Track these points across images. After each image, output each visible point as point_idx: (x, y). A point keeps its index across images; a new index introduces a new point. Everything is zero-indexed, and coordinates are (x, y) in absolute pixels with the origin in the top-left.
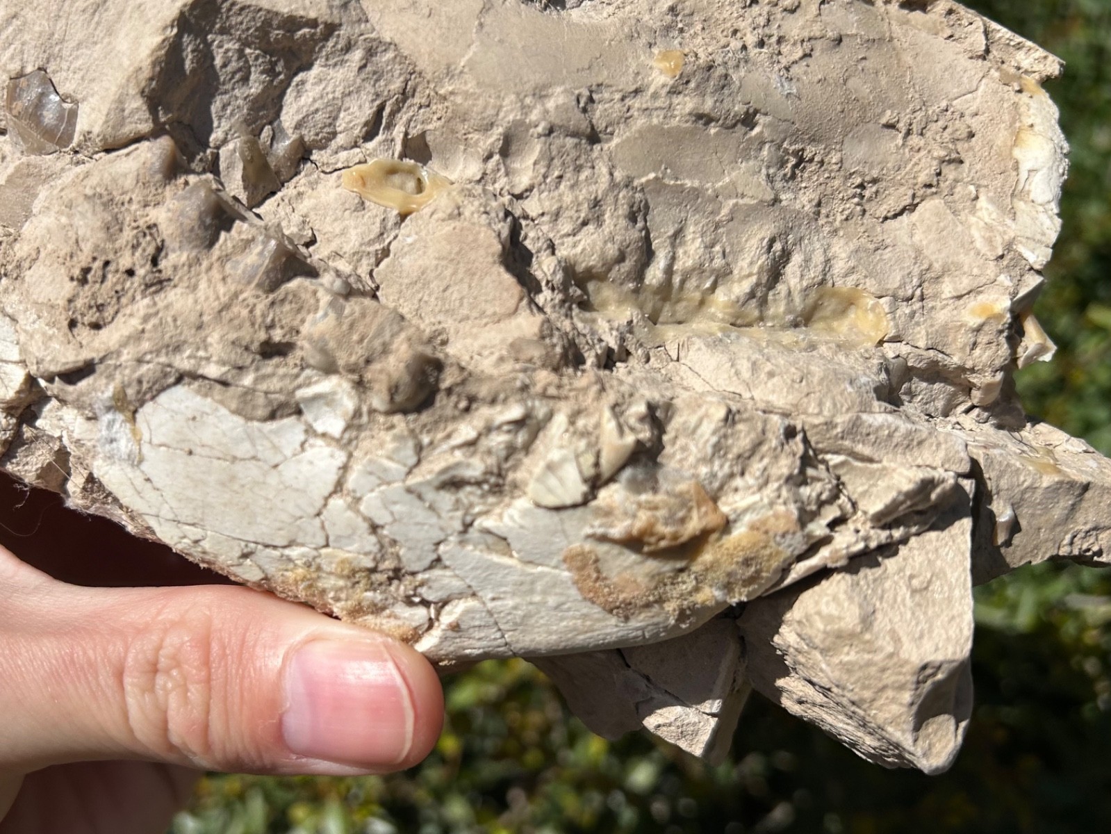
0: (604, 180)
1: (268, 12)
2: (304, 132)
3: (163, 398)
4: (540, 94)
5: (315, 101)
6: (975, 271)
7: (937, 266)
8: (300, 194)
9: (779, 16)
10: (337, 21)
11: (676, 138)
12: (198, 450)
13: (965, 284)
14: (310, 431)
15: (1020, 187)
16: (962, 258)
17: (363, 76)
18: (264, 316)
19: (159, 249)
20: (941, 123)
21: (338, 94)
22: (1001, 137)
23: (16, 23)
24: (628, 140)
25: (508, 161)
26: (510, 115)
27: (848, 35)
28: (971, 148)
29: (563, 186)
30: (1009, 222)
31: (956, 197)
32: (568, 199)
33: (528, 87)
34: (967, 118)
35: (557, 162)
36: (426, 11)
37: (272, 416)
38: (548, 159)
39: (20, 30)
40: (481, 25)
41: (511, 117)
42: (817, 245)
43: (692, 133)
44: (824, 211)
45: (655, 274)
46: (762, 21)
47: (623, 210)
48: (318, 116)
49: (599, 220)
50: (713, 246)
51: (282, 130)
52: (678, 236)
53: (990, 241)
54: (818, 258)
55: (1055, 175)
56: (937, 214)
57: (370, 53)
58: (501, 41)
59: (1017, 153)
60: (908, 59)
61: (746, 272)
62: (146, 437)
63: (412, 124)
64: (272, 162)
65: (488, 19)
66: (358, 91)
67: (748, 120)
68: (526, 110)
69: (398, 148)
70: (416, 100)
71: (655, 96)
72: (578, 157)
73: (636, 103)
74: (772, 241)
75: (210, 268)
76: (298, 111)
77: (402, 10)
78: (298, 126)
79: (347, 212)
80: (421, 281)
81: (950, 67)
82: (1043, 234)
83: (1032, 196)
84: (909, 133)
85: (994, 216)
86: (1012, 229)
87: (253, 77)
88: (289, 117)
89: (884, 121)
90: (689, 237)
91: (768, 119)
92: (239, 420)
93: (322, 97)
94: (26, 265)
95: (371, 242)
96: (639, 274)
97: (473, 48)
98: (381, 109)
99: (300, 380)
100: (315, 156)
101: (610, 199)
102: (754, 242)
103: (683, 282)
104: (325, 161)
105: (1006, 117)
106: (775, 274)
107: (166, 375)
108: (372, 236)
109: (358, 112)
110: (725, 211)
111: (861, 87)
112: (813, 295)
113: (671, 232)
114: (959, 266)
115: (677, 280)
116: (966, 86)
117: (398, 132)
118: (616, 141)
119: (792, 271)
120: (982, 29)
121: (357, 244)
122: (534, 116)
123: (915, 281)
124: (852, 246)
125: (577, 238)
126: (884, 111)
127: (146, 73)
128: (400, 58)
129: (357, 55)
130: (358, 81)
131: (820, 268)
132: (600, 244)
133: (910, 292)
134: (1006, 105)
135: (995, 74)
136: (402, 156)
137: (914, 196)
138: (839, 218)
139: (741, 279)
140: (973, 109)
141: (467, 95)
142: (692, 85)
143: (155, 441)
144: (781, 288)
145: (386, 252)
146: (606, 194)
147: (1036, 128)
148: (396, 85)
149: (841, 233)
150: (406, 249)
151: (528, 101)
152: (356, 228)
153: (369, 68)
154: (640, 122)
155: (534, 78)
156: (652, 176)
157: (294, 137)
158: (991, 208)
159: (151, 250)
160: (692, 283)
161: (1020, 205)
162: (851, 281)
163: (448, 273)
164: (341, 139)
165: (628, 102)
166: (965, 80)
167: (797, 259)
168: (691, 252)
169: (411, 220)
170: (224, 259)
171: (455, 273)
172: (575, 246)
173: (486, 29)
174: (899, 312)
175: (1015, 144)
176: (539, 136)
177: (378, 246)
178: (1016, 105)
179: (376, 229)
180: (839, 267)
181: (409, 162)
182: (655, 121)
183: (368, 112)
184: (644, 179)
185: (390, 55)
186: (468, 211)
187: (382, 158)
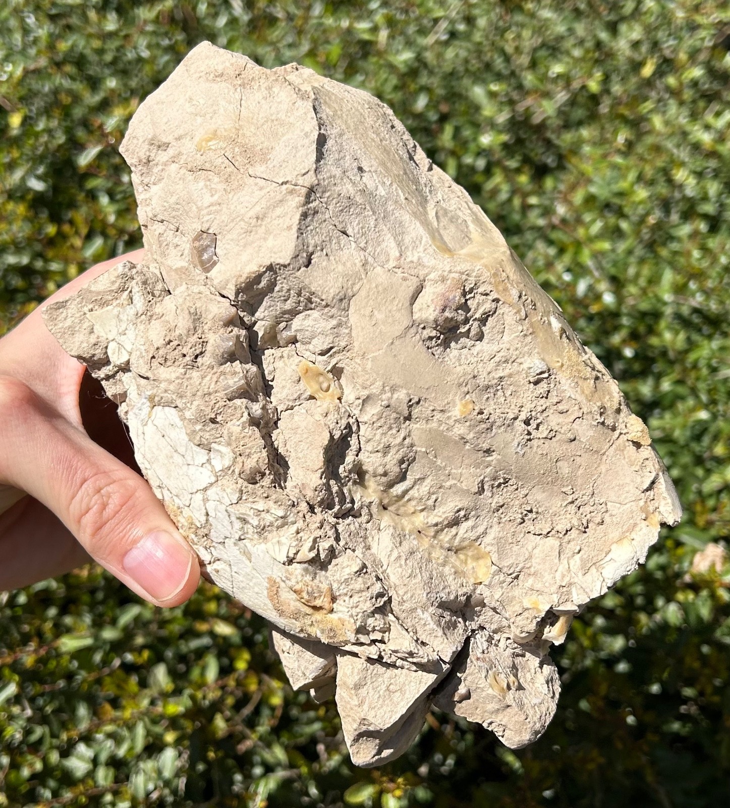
0: (399, 440)
1: (306, 285)
2: (298, 334)
3: (167, 409)
4: (394, 389)
5: (309, 326)
6: (547, 584)
7: (532, 570)
8: (282, 357)
9: (552, 411)
10: (332, 305)
11: (447, 441)
12: (166, 437)
13: (538, 586)
14: (209, 461)
15: (602, 562)
16: (546, 574)
17: (332, 331)
18: (219, 408)
19: (201, 353)
20: (592, 509)
21: (319, 331)
22: (614, 534)
23: (217, 207)
24: (422, 429)
25: (365, 406)
26: (375, 390)
27: (579, 440)
28: (595, 530)
29: (380, 431)
30: (580, 574)
31: (569, 546)
32: (377, 438)
33: (392, 383)
34: (608, 514)
35: (383, 420)
36: (373, 323)
37: (199, 445)
38: (380, 417)
39: (217, 212)
40: (392, 343)
41: (374, 391)
42: (485, 523)
43: (456, 443)
44: (501, 511)
45: (398, 489)
46: (540, 409)
47: (399, 456)
48: (307, 333)
49: (385, 454)
50: (433, 494)
51: (290, 327)
52: (420, 480)
53: (563, 576)
54: (481, 529)
55: (623, 569)
56: (552, 548)
57: (339, 325)
58: (395, 356)
59: (614, 547)
60: (603, 468)
61: (439, 514)
62: (152, 418)
63: (341, 362)
64: (279, 337)
65: (397, 343)
66: (327, 335)
67: (488, 452)
68: (383, 392)
69: (329, 368)
70: (348, 354)
71: (449, 418)
72: (393, 424)
73: (438, 416)
74: (459, 511)
75: (214, 374)
76: (300, 325)
77: (364, 315)
78: (296, 331)
79: (290, 381)
80: (295, 430)
81: (621, 486)
82: (592, 591)
83: (603, 571)
84: (572, 502)
85: (576, 567)
86: (579, 579)
87: (289, 302)
88: (295, 324)
89: (564, 490)
90: (425, 484)
91: (499, 457)
92: (186, 438)
93: (312, 327)
94: (154, 317)
95: (288, 400)
96: (391, 485)
97: (380, 352)
98: (332, 348)
99: (217, 440)
100: (298, 345)
101: (396, 449)
102: (452, 505)
103: (409, 500)
104: (300, 350)
105: (625, 528)
106: (455, 522)
107: (172, 403)
108: (291, 398)
109: (320, 344)
110: (448, 484)
111: (565, 468)
112: (466, 543)
113: (418, 476)
114: (542, 576)
115: (407, 498)
116: (621, 499)
117: (333, 362)
118: (418, 426)
119: (465, 526)
120: (652, 479)
122: (384, 396)
123: (518, 570)
124: (501, 535)
125: (371, 455)
126: (568, 486)
128: (350, 334)
129: (334, 322)
130: (329, 332)
131: (478, 534)
132: (377, 464)
133: (511, 571)
134: (631, 521)
135: (642, 503)
136: (328, 372)
137: (549, 533)
138: (507, 518)
139: (436, 515)
140: (614, 513)
142: (468, 424)
143: (155, 422)
144: (454, 530)
145: (292, 408)
146: (395, 446)
147: (633, 542)
148: (343, 344)
149: (502, 525)
150: (299, 414)
151: (387, 388)
152: (288, 390)
153: (336, 330)
154: (434, 425)
155: (396, 380)
156: (424, 449)
157: (293, 334)
158: (579, 562)
159: (198, 352)
160: (413, 503)
161: (593, 570)
162: (489, 549)
163: (305, 436)
164: (311, 347)
165: (435, 413)
166: (623, 496)
167: (470, 523)
168: (421, 490)
169: (311, 402)
170: (223, 373)
171: (307, 438)
172: (368, 457)
173: (393, 346)
174: (497, 577)
175: (617, 542)
176: (381, 406)
177: (291, 404)
178: (635, 525)
179: (295, 396)
180: (488, 539)
181: (330, 375)
182: (442, 428)
183: (325, 347)
184: (419, 449)
185: (347, 331)
186: (329, 417)
187: (320, 367)
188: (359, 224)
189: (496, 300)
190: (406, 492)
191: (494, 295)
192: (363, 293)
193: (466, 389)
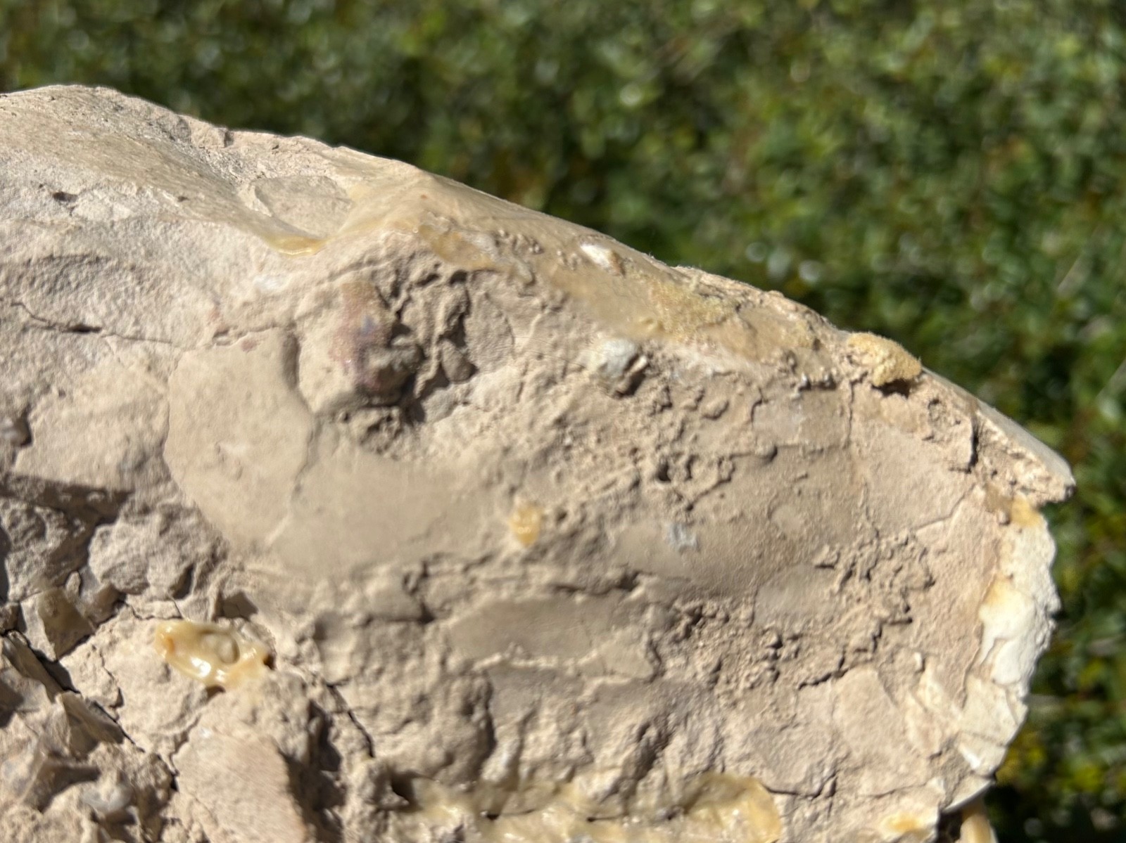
0: (433, 672)
2: (114, 581)
4: (360, 575)
5: (120, 554)
6: (902, 769)
7: (857, 756)
8: (113, 643)
9: (697, 423)
11: (531, 612)
13: (888, 781)
15: (981, 659)
16: (888, 749)
17: (166, 537)
20: (894, 563)
21: (143, 552)
22: (969, 589)
24: (468, 620)
25: (325, 645)
26: (321, 604)
27: (786, 447)
28: (927, 602)
29: (385, 679)
30: (954, 709)
31: (897, 665)
32: (388, 694)
33: (346, 569)
34: (931, 556)
35: (377, 654)
36: (234, 471)
38: (366, 652)
40: (298, 489)
41: (323, 606)
42: (708, 722)
43: (551, 605)
44: (723, 677)
45: (495, 767)
46: (671, 433)
47: (455, 703)
48: (125, 569)
49: (424, 718)
50: (571, 730)
51: (91, 577)
52: (527, 723)
53: (925, 735)
54: (707, 740)
55: (1030, 646)
56: (868, 690)
57: (170, 518)
58: (320, 511)
59: (985, 614)
60: (865, 472)
61: (608, 763)
63: (227, 584)
64: (82, 611)
65: (307, 481)
66: (162, 552)
67: (627, 583)
68: (339, 597)
69: (211, 609)
70: (228, 563)
71: (507, 564)
72: (403, 646)
73: (482, 574)
74: (643, 731)
76: (104, 562)
77: (208, 467)
78: (106, 576)
79: (151, 684)
80: (215, 783)
81: (920, 485)
82: (998, 728)
83: (994, 673)
84: (849, 575)
85: (938, 700)
86: (959, 721)
87: (49, 532)
88: (97, 564)
89: (818, 560)
90: (543, 721)
91: (654, 580)
93: (126, 552)
95: (169, 726)
96: (475, 770)
97: (286, 522)
98: (189, 571)
100: (130, 600)
101: (439, 694)
102: (621, 729)
103: (532, 772)
104: (141, 607)
105: (981, 560)
106: (647, 760)
108: (171, 719)
109: (163, 573)
110: (588, 693)
111: (792, 518)
112: (695, 784)
113: (519, 716)
114: (883, 760)
115: (524, 770)
116: (938, 509)
117: (212, 591)
118: (453, 621)
119: (671, 754)
120: (970, 434)
121: (156, 725)
122: (349, 605)
123: (827, 772)
124: (752, 725)
125: (399, 737)
126: (820, 548)
128: (202, 523)
129: (156, 519)
130: (162, 543)
131: (707, 753)
132: (422, 747)
133: (816, 788)
134: (984, 541)
135: (979, 493)
136: (215, 618)
137: (842, 662)
138: (744, 684)
139: (604, 770)
140: (941, 544)
141: (273, 578)
142: (551, 555)
144: (656, 775)
145: (184, 738)
146: (434, 688)
147: (1017, 580)
148: (204, 549)
149: (741, 705)
150: (203, 743)
151: (344, 586)
152: (157, 704)
153: (172, 532)
154: (485, 598)
155: (353, 557)
156: (496, 658)
157: (102, 586)
158: (937, 687)
160: (543, 773)
161: (976, 685)
162: (745, 768)
163: (239, 785)
164: (152, 591)
165: (474, 572)
166: (938, 502)
167: (678, 742)
168: (543, 740)
169: (214, 705)
171: (244, 789)
172: (395, 745)
173: (304, 494)
174: (797, 815)
175: (984, 600)
176: (355, 628)
177: (177, 731)
178: (996, 544)
179: (176, 710)
180: (733, 749)
181: (224, 623)
182: (504, 595)
183: (173, 575)
184: (487, 662)
185: (192, 520)
186: (264, 716)
187: (194, 620)
189: (459, 278)
190: (514, 763)
191: (447, 271)
192: (178, 423)
193: (504, 486)
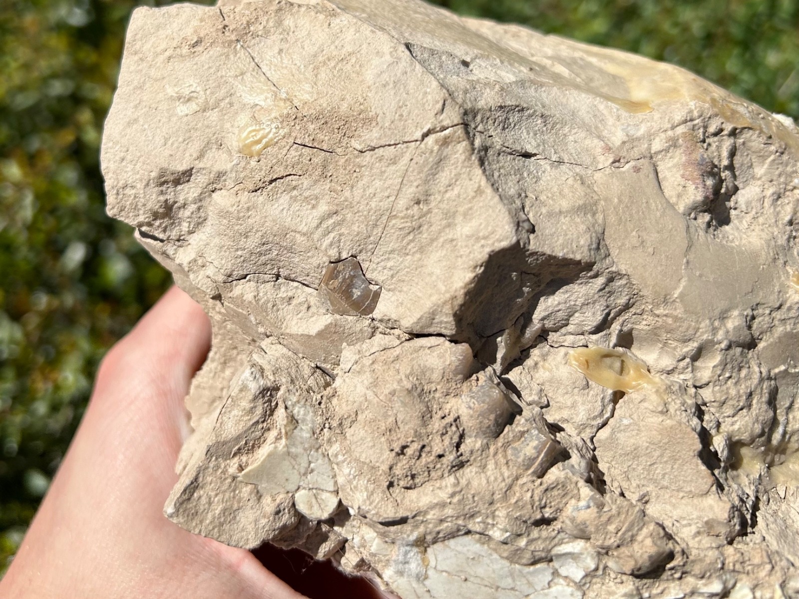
0: (756, 377)
1: (549, 256)
2: (547, 322)
3: (452, 543)
4: (723, 317)
5: (559, 304)
8: (536, 365)
10: (593, 260)
12: (472, 579)
14: (555, 573)
17: (601, 294)
18: (540, 500)
19: (462, 436)
21: (579, 303)
24: (771, 345)
29: (731, 382)
32: (733, 392)
33: (717, 312)
35: (729, 366)
36: (651, 250)
37: (534, 563)
38: (724, 364)
39: (339, 224)
40: (688, 261)
41: (705, 337)
45: (777, 436)
47: (765, 397)
48: (559, 314)
49: (750, 406)
51: (532, 321)
52: (790, 408)
57: (611, 280)
58: (701, 276)
62: (433, 563)
64: (522, 341)
65: (691, 256)
66: (594, 303)
68: (715, 330)
69: (613, 341)
70: (634, 309)
71: (790, 309)
72: (742, 362)
73: (778, 315)
75: (496, 454)
76: (545, 310)
77: (634, 247)
78: (543, 319)
79: (576, 390)
80: (634, 454)
88: (538, 310)
90: (797, 406)
92: (506, 563)
93: (565, 302)
94: (346, 423)
95: (594, 418)
96: (769, 439)
97: (683, 283)
98: (608, 315)
99: (556, 540)
100: (550, 336)
101: (759, 391)
103: (790, 438)
104: (555, 340)
107: (459, 530)
108: (596, 414)
109: (593, 317)
113: (787, 405)
115: (787, 437)
117: (614, 329)
121: (585, 418)
122: (720, 335)
125: (736, 418)
127: (460, 301)
128: (630, 284)
129: (601, 280)
130: (596, 296)
132: (750, 425)
136: (615, 346)
141: (676, 319)
143: (439, 567)
145: (605, 423)
146: (756, 388)
148: (622, 301)
150: (622, 428)
151: (716, 323)
152: (583, 404)
153: (607, 290)
154: (780, 330)
155: (720, 305)
156: (782, 368)
157: (539, 325)
159: (456, 439)
160: (794, 439)
163: (657, 453)
164: (570, 328)
165: (774, 315)
169: (624, 402)
170: (506, 445)
171: (662, 456)
172: (732, 424)
173: (691, 266)
176: (722, 350)
177: (599, 420)
179: (597, 407)
181: (620, 350)
182: (788, 328)
183: (599, 318)
184: (777, 370)
185: (623, 282)
186: (672, 408)
187: (604, 347)
188: (528, 133)
189: (733, 133)
190: (785, 433)
191: (728, 127)
